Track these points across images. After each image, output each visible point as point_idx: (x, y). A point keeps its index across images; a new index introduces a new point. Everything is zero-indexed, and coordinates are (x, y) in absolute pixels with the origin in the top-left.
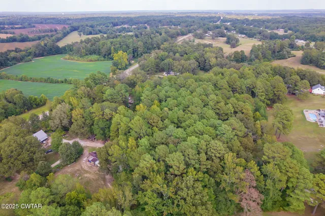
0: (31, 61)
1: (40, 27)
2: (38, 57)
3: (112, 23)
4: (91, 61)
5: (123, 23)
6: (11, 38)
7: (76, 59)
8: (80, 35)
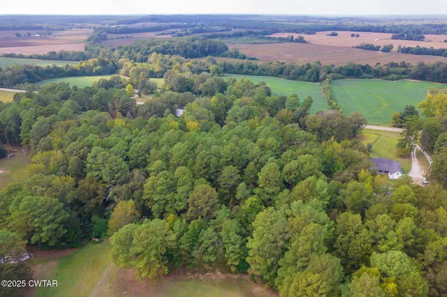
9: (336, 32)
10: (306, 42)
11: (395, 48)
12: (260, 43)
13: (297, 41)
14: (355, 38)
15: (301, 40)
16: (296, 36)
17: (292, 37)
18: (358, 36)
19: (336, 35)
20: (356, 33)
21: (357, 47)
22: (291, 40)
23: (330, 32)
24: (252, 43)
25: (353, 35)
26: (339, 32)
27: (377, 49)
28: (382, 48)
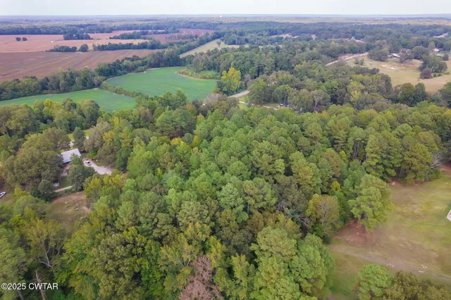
0: (143, 71)
1: (184, 32)
2: (153, 67)
3: (270, 30)
4: (205, 78)
5: (284, 32)
6: (142, 44)
7: (190, 73)
8: (219, 44)
11: (90, 47)
14: (21, 43)
18: (25, 39)
20: (21, 36)
21: (52, 51)
25: (18, 39)
27: (74, 50)
28: (78, 48)
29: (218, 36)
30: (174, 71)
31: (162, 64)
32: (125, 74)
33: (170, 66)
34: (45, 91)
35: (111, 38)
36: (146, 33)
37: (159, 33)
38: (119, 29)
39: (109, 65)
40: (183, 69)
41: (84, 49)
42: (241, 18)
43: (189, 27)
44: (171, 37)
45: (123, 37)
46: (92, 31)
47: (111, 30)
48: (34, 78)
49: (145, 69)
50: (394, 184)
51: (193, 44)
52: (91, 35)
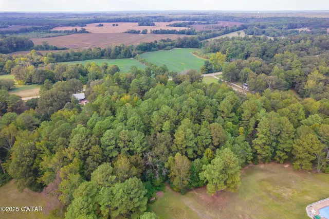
1: (221, 24)
7: (199, 54)
8: (239, 34)
9: (102, 23)
10: (88, 32)
11: (149, 31)
12: (53, 36)
13: (81, 32)
14: (115, 27)
15: (84, 31)
16: (79, 29)
17: (76, 30)
18: (117, 25)
19: (102, 26)
20: (115, 23)
21: (126, 32)
22: (76, 32)
23: (98, 24)
24: (46, 37)
25: (114, 25)
26: (104, 24)
27: (138, 32)
28: (141, 31)
29: (243, 28)
30: (190, 51)
31: (185, 46)
32: (157, 50)
33: (190, 48)
34: (103, 57)
35: (167, 26)
36: (193, 23)
37: (202, 24)
38: (177, 20)
39: (147, 43)
40: (196, 50)
41: (145, 32)
42: (284, 13)
43: (227, 20)
44: (207, 27)
45: (175, 25)
46: (158, 21)
47: (171, 20)
48: (100, 48)
49: (172, 48)
50: (287, 166)
51: (218, 32)
52: (156, 23)
